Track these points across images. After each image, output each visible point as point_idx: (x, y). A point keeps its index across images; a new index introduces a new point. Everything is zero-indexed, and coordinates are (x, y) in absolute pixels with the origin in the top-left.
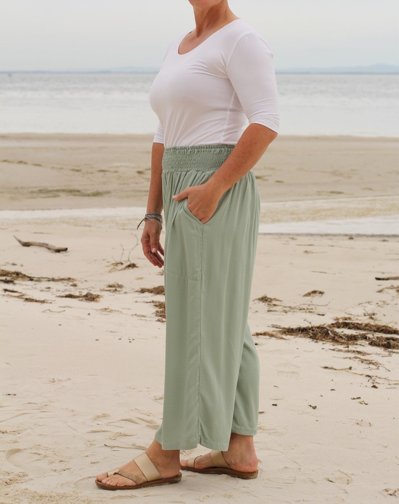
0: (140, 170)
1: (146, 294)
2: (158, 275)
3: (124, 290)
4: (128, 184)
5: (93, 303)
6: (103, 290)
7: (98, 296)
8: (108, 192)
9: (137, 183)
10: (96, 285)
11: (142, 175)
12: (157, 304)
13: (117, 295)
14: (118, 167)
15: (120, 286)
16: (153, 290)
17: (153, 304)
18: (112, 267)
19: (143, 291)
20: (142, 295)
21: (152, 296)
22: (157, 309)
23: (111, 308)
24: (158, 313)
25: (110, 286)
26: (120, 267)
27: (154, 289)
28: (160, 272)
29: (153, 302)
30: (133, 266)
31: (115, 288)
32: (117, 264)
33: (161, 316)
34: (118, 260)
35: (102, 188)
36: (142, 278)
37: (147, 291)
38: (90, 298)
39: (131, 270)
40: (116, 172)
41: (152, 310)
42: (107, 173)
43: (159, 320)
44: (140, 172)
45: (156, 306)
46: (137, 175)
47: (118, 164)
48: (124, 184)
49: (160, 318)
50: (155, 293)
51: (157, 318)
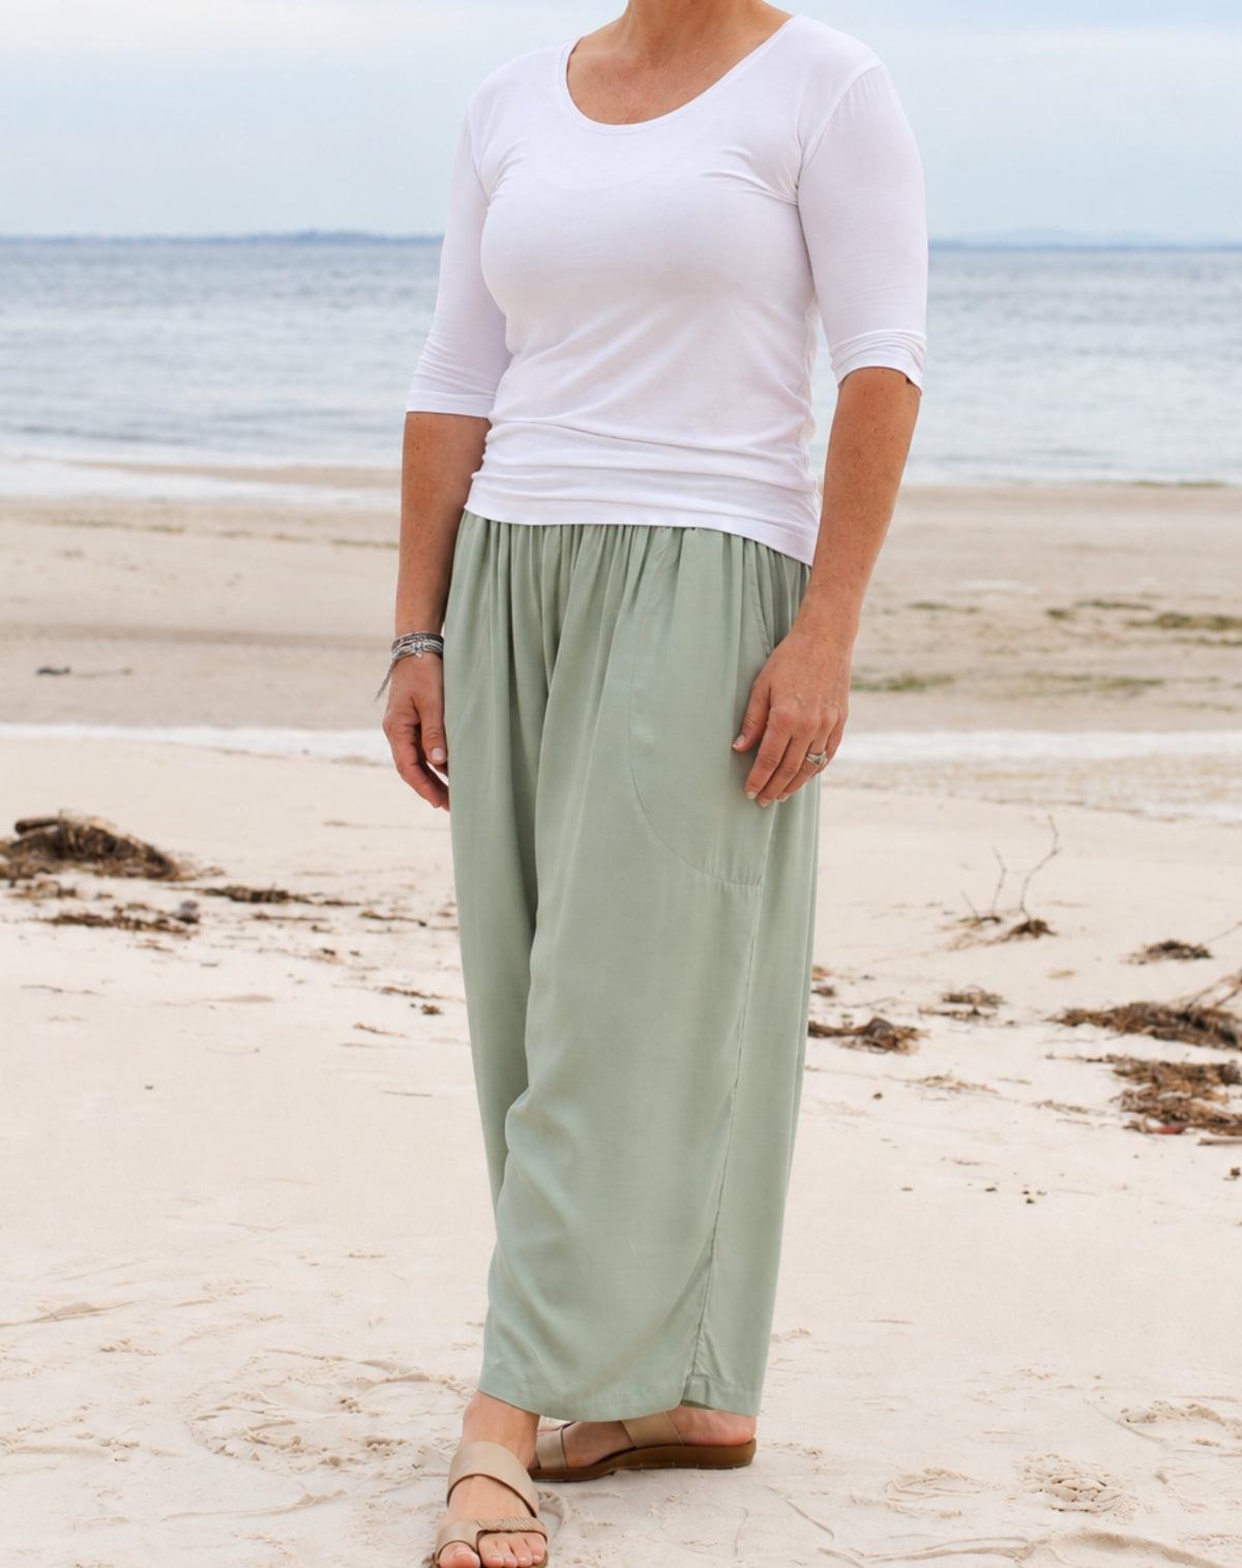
0: (1057, 605)
1: (1085, 1030)
2: (1130, 962)
3: (1004, 1014)
4: (1014, 653)
5: (891, 1056)
6: (932, 1013)
7: (911, 1033)
8: (944, 680)
9: (1045, 650)
10: (903, 992)
11: (1064, 625)
12: (1128, 1067)
13: (981, 1031)
14: (978, 594)
15: (991, 1000)
16: (1112, 1016)
17: (1112, 1067)
18: (961, 931)
19: (1073, 1019)
20: (1068, 1032)
21: (1107, 1039)
22: (1125, 1085)
23: (960, 1074)
24: (1128, 1100)
25: (954, 999)
26: (992, 931)
27: (1116, 1011)
28: (1134, 955)
29: (1111, 1059)
30: (1034, 928)
31: (971, 1006)
32: (979, 921)
33: (1141, 1111)
34: (983, 909)
35: (922, 665)
36: (1068, 973)
37: (1088, 1019)
38: (881, 1036)
39: (1029, 943)
40: (972, 610)
41: (1105, 1087)
42: (940, 614)
43: (1135, 1127)
44: (1056, 614)
45: (1123, 1074)
46: (1046, 621)
47: (982, 585)
48: (1001, 651)
49: (1139, 1118)
50: (1118, 1029)
51: (1129, 1118)
